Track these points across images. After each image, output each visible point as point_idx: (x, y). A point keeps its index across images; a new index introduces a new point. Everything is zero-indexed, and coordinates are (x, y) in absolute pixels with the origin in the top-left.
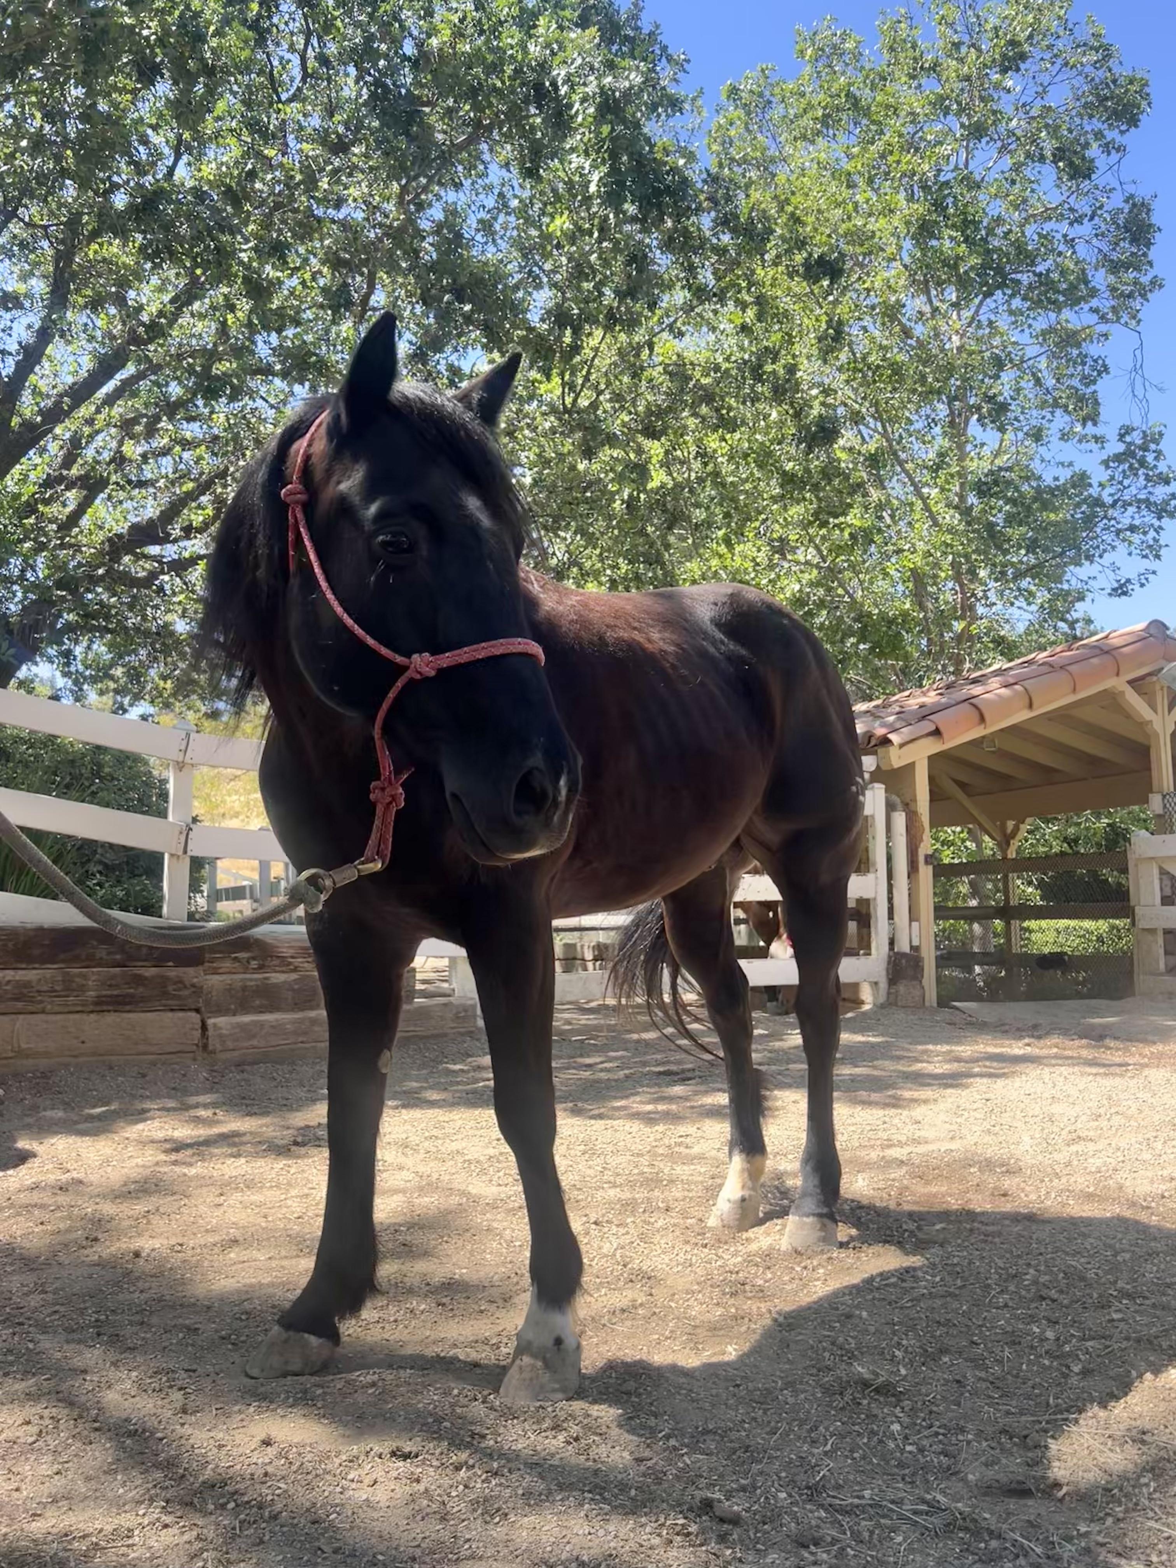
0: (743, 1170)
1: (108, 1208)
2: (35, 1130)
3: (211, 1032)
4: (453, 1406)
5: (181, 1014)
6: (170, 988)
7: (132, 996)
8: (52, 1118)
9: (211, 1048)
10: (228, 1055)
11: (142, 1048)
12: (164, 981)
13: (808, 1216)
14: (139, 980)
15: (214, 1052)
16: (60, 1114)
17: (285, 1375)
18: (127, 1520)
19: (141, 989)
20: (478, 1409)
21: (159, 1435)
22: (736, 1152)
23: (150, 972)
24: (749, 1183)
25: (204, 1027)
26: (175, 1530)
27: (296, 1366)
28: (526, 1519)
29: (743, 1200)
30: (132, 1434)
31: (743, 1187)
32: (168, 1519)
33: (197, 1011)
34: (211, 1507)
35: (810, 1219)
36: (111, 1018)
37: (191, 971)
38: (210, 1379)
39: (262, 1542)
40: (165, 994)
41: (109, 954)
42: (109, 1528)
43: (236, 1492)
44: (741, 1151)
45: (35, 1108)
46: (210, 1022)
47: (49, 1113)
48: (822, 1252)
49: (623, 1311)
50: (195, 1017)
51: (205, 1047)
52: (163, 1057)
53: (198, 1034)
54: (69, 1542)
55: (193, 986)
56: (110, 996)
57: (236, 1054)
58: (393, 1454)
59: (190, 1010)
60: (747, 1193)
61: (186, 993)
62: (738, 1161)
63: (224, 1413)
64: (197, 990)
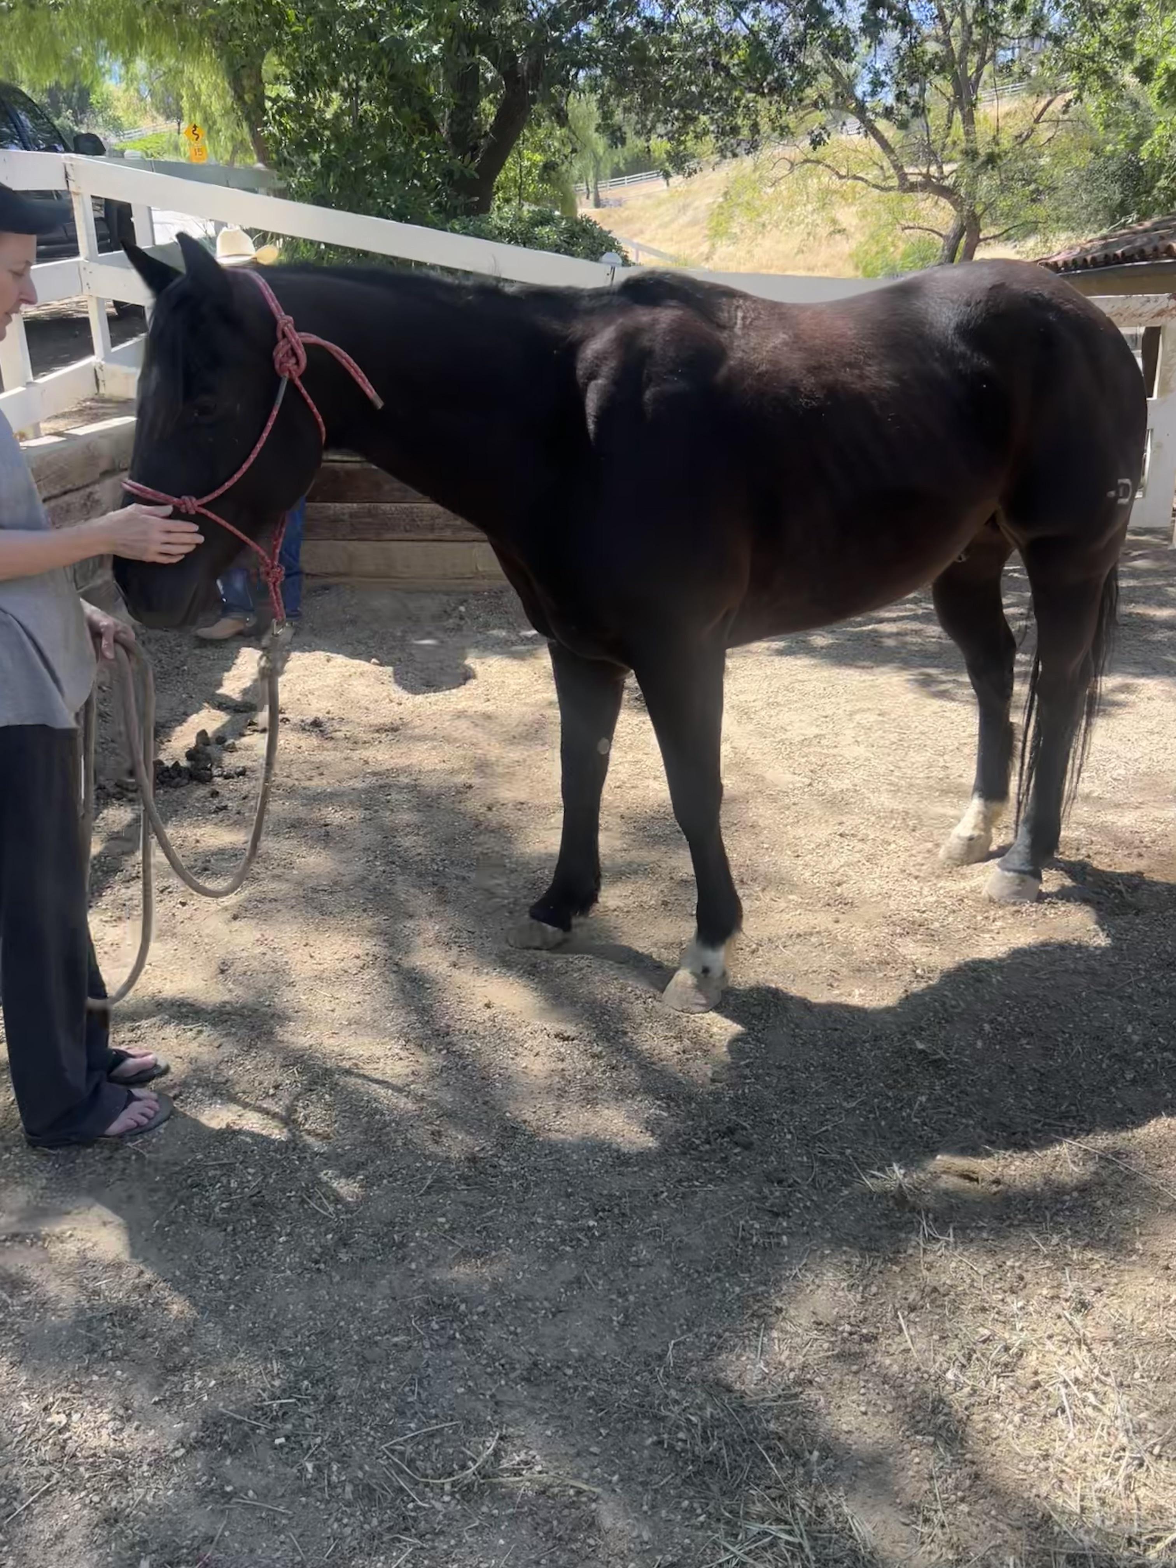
0: (979, 812)
1: (494, 751)
2: (481, 648)
4: (622, 1000)
8: (497, 638)
13: (1009, 870)
16: (503, 633)
17: (528, 948)
18: (379, 1051)
20: (638, 1008)
21: (427, 986)
22: (976, 796)
24: (982, 825)
26: (405, 1063)
27: (537, 943)
28: (606, 1111)
29: (971, 839)
30: (414, 980)
31: (975, 827)
32: (403, 1054)
34: (433, 1050)
35: (1010, 874)
38: (481, 941)
39: (448, 1084)
42: (367, 1055)
43: (450, 1043)
44: (980, 796)
45: (487, 626)
47: (495, 632)
48: (1014, 904)
49: (799, 935)
54: (342, 1061)
58: (556, 1036)
60: (976, 833)
62: (976, 804)
63: (477, 971)
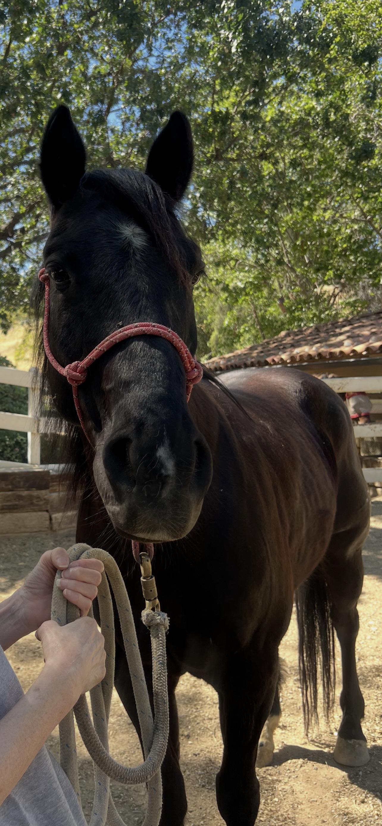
3: (54, 521)
5: (40, 513)
6: (35, 501)
7: (16, 505)
9: (54, 529)
10: (62, 532)
11: (23, 530)
12: (31, 497)
14: (20, 497)
15: (55, 531)
19: (21, 502)
23: (25, 493)
25: (51, 519)
33: (47, 511)
36: (8, 516)
37: (43, 492)
40: (32, 504)
41: (6, 485)
46: (54, 516)
50: (46, 515)
51: (51, 528)
52: (33, 534)
53: (48, 522)
55: (45, 499)
56: (6, 506)
57: (66, 531)
59: (44, 511)
61: (41, 503)
64: (47, 501)
